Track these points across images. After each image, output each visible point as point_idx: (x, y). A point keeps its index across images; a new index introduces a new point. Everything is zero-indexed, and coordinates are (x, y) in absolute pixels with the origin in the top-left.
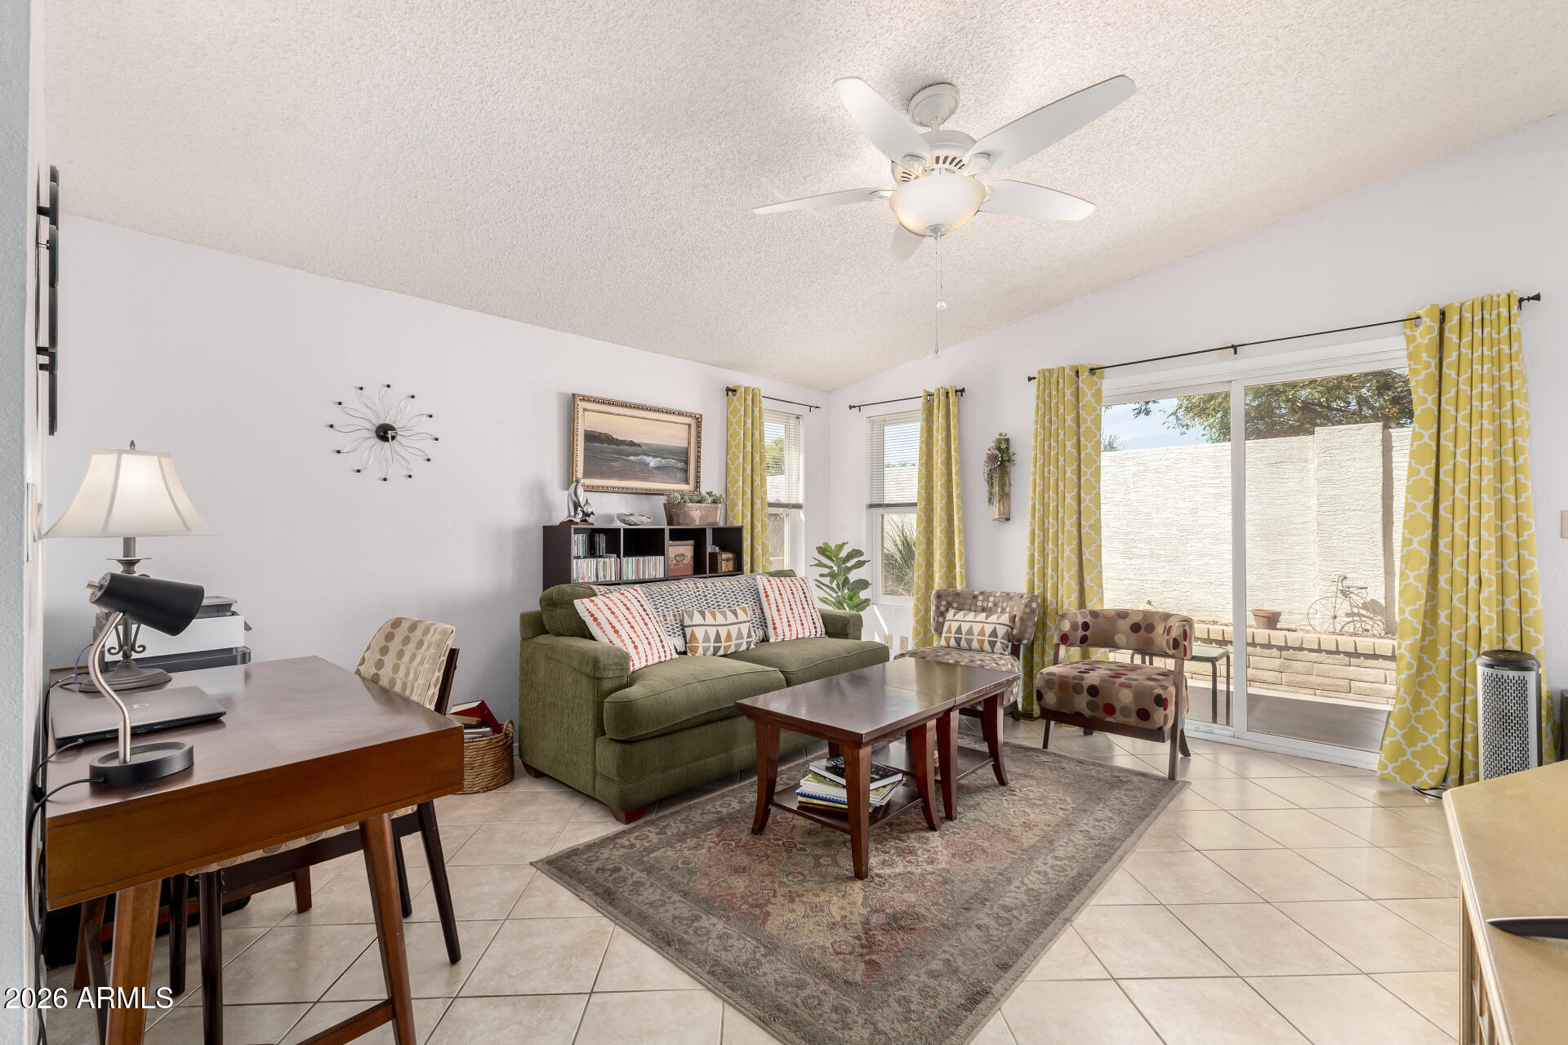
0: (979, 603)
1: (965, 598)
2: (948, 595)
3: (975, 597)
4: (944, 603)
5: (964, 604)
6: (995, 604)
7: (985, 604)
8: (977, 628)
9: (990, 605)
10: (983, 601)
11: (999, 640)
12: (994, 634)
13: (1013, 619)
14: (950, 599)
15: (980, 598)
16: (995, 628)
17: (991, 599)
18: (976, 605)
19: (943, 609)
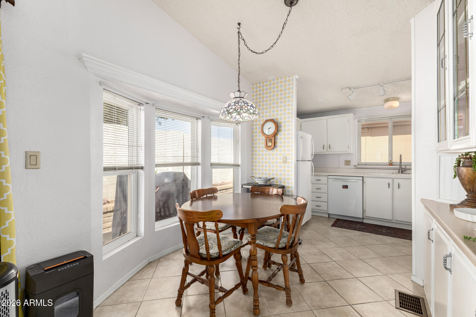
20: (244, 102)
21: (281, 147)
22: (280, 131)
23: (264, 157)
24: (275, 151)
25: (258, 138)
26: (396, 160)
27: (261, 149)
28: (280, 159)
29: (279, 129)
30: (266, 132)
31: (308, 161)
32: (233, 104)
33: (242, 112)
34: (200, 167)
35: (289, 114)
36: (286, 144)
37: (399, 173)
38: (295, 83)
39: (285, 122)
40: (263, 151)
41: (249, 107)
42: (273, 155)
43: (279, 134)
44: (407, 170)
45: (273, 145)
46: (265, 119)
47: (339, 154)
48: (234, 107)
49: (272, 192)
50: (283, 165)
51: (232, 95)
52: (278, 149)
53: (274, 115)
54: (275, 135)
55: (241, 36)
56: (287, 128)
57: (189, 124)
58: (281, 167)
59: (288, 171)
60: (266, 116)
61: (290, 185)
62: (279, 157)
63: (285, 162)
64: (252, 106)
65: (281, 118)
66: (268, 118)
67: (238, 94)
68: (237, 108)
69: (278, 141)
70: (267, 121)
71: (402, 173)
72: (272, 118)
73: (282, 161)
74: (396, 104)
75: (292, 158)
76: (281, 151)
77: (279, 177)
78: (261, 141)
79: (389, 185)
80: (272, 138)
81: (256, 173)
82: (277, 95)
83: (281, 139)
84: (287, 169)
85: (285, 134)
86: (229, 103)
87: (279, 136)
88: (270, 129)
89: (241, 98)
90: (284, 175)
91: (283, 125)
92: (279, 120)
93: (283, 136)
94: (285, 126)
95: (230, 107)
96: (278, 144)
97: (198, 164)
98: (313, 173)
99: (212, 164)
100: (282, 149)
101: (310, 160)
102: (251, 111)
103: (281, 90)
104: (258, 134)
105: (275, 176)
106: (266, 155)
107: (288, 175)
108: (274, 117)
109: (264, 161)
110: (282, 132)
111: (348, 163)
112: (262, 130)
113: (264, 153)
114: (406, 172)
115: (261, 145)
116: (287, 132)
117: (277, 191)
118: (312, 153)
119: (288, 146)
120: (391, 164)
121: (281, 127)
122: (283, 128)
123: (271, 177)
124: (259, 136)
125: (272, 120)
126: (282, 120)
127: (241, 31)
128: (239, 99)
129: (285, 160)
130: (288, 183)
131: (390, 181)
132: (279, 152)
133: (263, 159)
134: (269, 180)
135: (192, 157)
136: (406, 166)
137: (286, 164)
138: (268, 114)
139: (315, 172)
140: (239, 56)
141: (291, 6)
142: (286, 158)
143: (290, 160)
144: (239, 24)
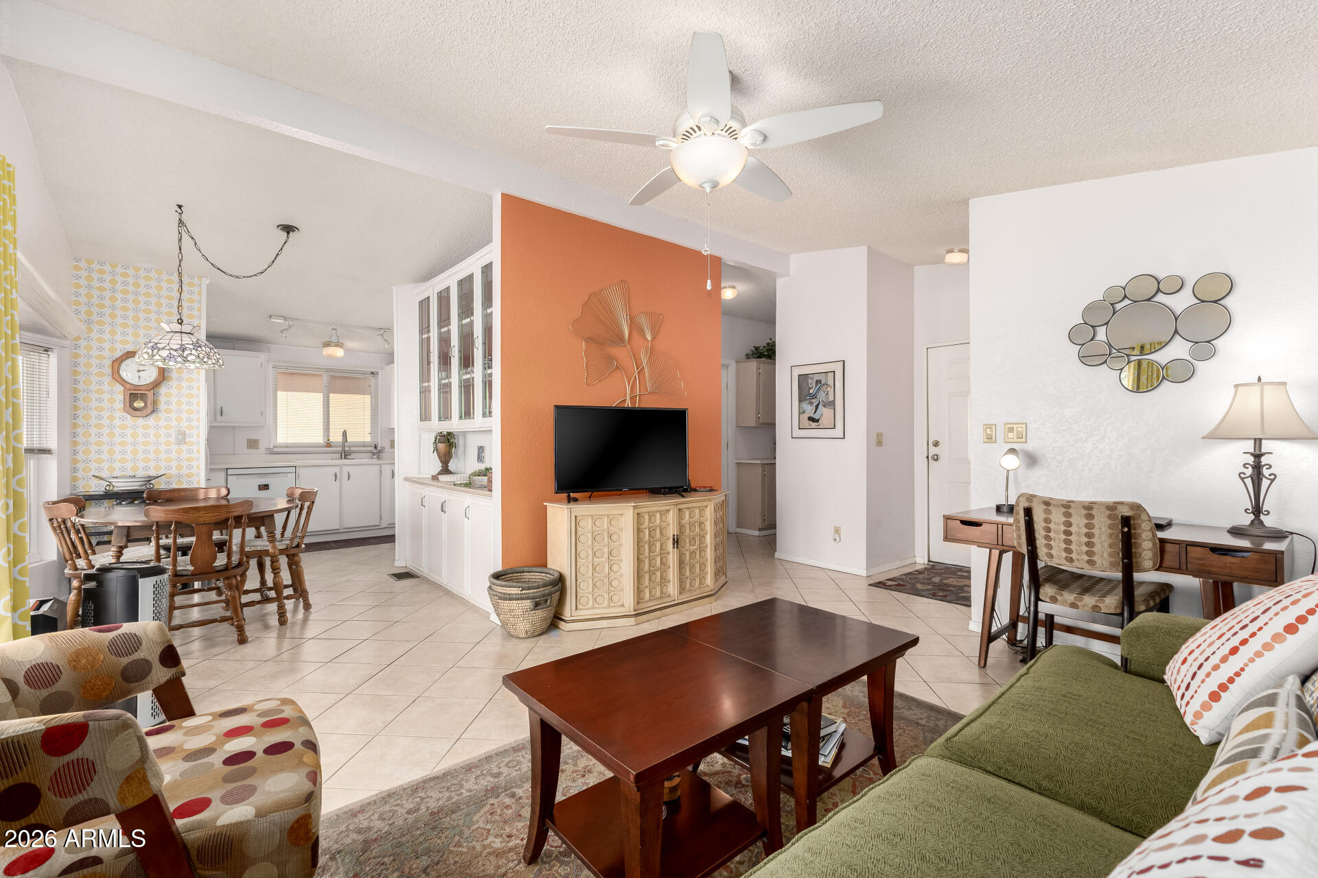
21: (168, 411)
22: (169, 380)
23: (118, 431)
24: (154, 420)
25: (94, 387)
26: (336, 437)
27: (106, 415)
28: (166, 435)
29: (167, 376)
30: (130, 377)
36: (183, 407)
37: (341, 458)
38: (205, 293)
40: (121, 418)
42: (147, 426)
43: (164, 386)
44: (352, 454)
45: (149, 407)
46: (120, 348)
47: (233, 427)
50: (174, 447)
52: (163, 415)
54: (156, 387)
58: (169, 452)
60: (125, 342)
62: (163, 431)
63: (181, 442)
66: (130, 348)
67: (182, 328)
69: (164, 399)
70: (130, 354)
71: (345, 458)
73: (171, 440)
74: (339, 352)
76: (171, 419)
78: (106, 396)
79: (336, 476)
80: (147, 392)
81: (87, 470)
82: (159, 305)
83: (168, 395)
84: (185, 455)
87: (163, 390)
88: (140, 373)
90: (179, 468)
96: (164, 406)
98: (209, 466)
100: (173, 415)
103: (170, 297)
104: (94, 379)
105: (155, 472)
106: (131, 427)
107: (190, 467)
109: (118, 439)
110: (175, 384)
111: (253, 444)
112: (116, 372)
113: (126, 423)
114: (349, 457)
115: (107, 404)
120: (329, 445)
124: (108, 385)
127: (184, 218)
129: (180, 438)
131: (337, 470)
132: (163, 423)
133: (122, 435)
134: (152, 479)
136: (350, 447)
137: (184, 447)
138: (130, 339)
139: (210, 464)
141: (288, 233)
142: (184, 434)
143: (194, 439)
144: (180, 207)
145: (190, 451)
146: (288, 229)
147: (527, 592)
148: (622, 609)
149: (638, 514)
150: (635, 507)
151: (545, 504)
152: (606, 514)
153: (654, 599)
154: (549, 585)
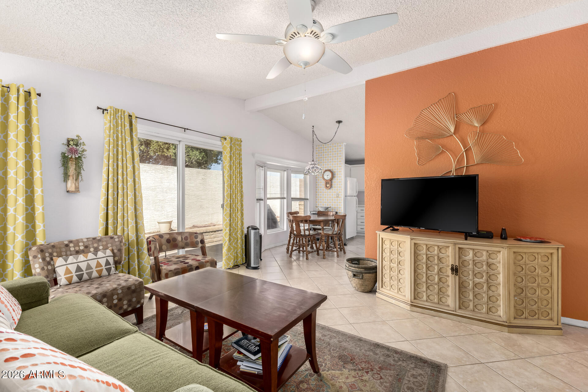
0: (72, 249)
1: (60, 248)
2: (48, 249)
3: (67, 245)
4: (47, 255)
5: (61, 252)
6: (86, 247)
7: (77, 249)
8: (93, 264)
9: (82, 248)
10: (74, 247)
11: (112, 266)
12: (108, 263)
13: (112, 251)
14: (50, 250)
15: (71, 245)
16: (107, 259)
17: (81, 244)
18: (70, 251)
19: (48, 259)
20: (316, 167)
21: (335, 187)
22: (335, 177)
23: (324, 194)
24: (331, 190)
25: (320, 181)
27: (322, 189)
28: (335, 195)
29: (334, 176)
30: (326, 177)
31: (355, 196)
32: (311, 168)
33: (315, 172)
34: (285, 200)
35: (340, 161)
36: (338, 186)
38: (344, 148)
39: (338, 172)
40: (323, 190)
41: (319, 170)
42: (330, 192)
43: (334, 179)
45: (330, 186)
46: (325, 169)
48: (311, 170)
49: (330, 214)
50: (336, 199)
51: (310, 163)
52: (333, 188)
53: (330, 167)
54: (331, 180)
55: (314, 133)
56: (339, 175)
57: (279, 174)
58: (335, 200)
59: (340, 203)
60: (326, 167)
61: (341, 211)
62: (334, 194)
63: (338, 197)
64: (320, 169)
65: (335, 169)
66: (327, 169)
67: (313, 163)
68: (313, 171)
69: (333, 184)
70: (326, 171)
72: (329, 169)
73: (336, 196)
75: (342, 195)
76: (335, 190)
77: (334, 206)
78: (322, 184)
80: (329, 182)
81: (319, 205)
82: (333, 149)
84: (339, 201)
85: (337, 179)
86: (309, 167)
87: (334, 181)
88: (328, 176)
89: (315, 165)
90: (337, 205)
91: (336, 173)
92: (334, 170)
93: (336, 181)
94: (338, 174)
95: (310, 170)
96: (333, 186)
97: (285, 198)
99: (292, 198)
100: (336, 189)
101: (355, 195)
102: (320, 172)
103: (335, 151)
104: (320, 179)
105: (331, 206)
106: (325, 192)
107: (340, 205)
108: (331, 168)
109: (324, 196)
110: (336, 178)
112: (323, 177)
113: (324, 191)
115: (322, 186)
116: (339, 178)
117: (333, 213)
118: (357, 190)
119: (340, 187)
121: (335, 174)
122: (336, 176)
123: (329, 206)
124: (321, 180)
125: (330, 170)
126: (336, 171)
127: (314, 129)
128: (313, 165)
129: (337, 195)
130: (340, 210)
133: (323, 195)
134: (328, 208)
135: (281, 194)
137: (338, 199)
138: (327, 166)
140: (313, 143)
141: (339, 123)
142: (338, 194)
143: (341, 196)
144: (313, 126)
145: (340, 200)
146: (339, 122)
147: (353, 268)
148: (404, 298)
149: (415, 244)
150: (412, 239)
151: (376, 232)
152: (397, 240)
153: (432, 302)
154: (364, 269)
